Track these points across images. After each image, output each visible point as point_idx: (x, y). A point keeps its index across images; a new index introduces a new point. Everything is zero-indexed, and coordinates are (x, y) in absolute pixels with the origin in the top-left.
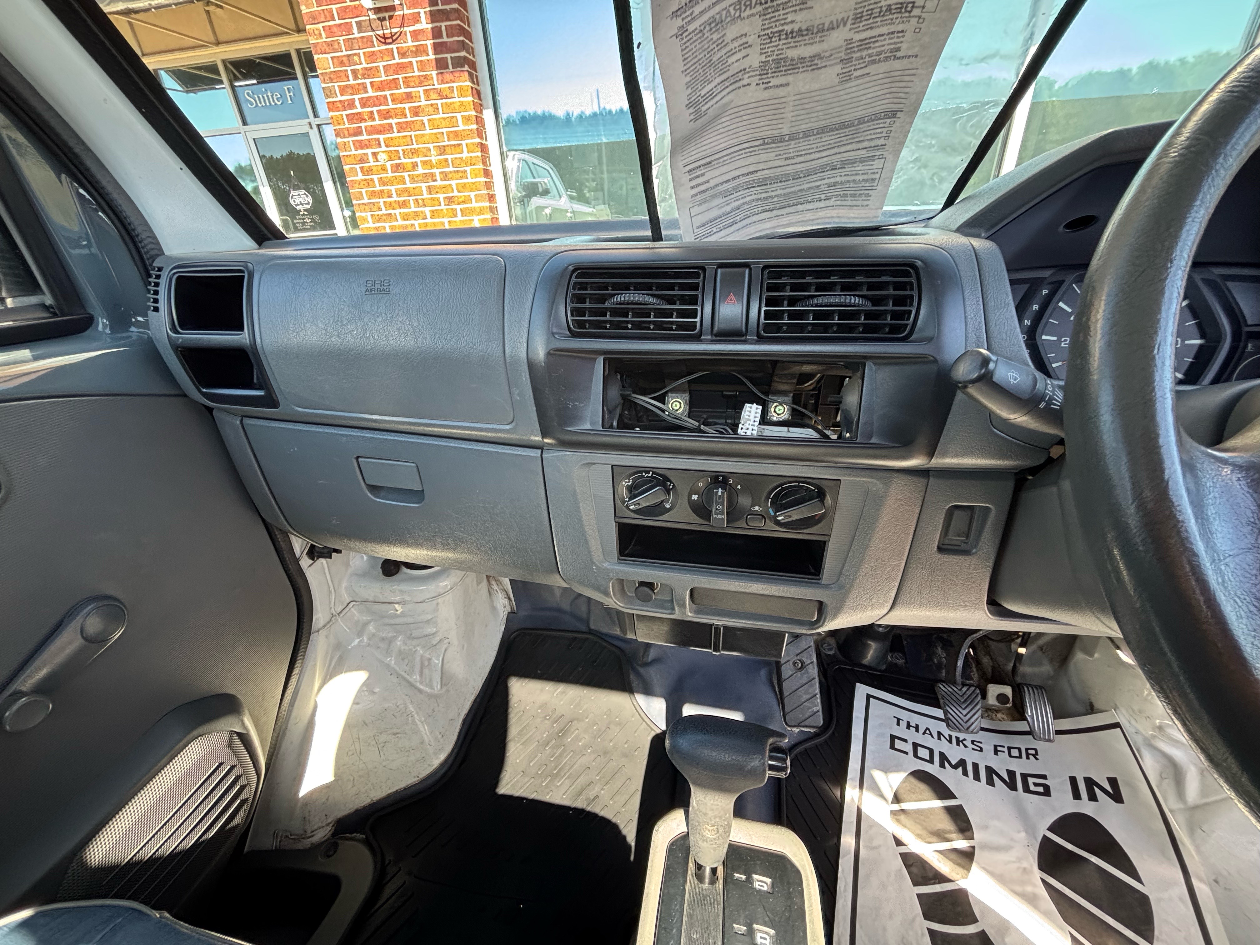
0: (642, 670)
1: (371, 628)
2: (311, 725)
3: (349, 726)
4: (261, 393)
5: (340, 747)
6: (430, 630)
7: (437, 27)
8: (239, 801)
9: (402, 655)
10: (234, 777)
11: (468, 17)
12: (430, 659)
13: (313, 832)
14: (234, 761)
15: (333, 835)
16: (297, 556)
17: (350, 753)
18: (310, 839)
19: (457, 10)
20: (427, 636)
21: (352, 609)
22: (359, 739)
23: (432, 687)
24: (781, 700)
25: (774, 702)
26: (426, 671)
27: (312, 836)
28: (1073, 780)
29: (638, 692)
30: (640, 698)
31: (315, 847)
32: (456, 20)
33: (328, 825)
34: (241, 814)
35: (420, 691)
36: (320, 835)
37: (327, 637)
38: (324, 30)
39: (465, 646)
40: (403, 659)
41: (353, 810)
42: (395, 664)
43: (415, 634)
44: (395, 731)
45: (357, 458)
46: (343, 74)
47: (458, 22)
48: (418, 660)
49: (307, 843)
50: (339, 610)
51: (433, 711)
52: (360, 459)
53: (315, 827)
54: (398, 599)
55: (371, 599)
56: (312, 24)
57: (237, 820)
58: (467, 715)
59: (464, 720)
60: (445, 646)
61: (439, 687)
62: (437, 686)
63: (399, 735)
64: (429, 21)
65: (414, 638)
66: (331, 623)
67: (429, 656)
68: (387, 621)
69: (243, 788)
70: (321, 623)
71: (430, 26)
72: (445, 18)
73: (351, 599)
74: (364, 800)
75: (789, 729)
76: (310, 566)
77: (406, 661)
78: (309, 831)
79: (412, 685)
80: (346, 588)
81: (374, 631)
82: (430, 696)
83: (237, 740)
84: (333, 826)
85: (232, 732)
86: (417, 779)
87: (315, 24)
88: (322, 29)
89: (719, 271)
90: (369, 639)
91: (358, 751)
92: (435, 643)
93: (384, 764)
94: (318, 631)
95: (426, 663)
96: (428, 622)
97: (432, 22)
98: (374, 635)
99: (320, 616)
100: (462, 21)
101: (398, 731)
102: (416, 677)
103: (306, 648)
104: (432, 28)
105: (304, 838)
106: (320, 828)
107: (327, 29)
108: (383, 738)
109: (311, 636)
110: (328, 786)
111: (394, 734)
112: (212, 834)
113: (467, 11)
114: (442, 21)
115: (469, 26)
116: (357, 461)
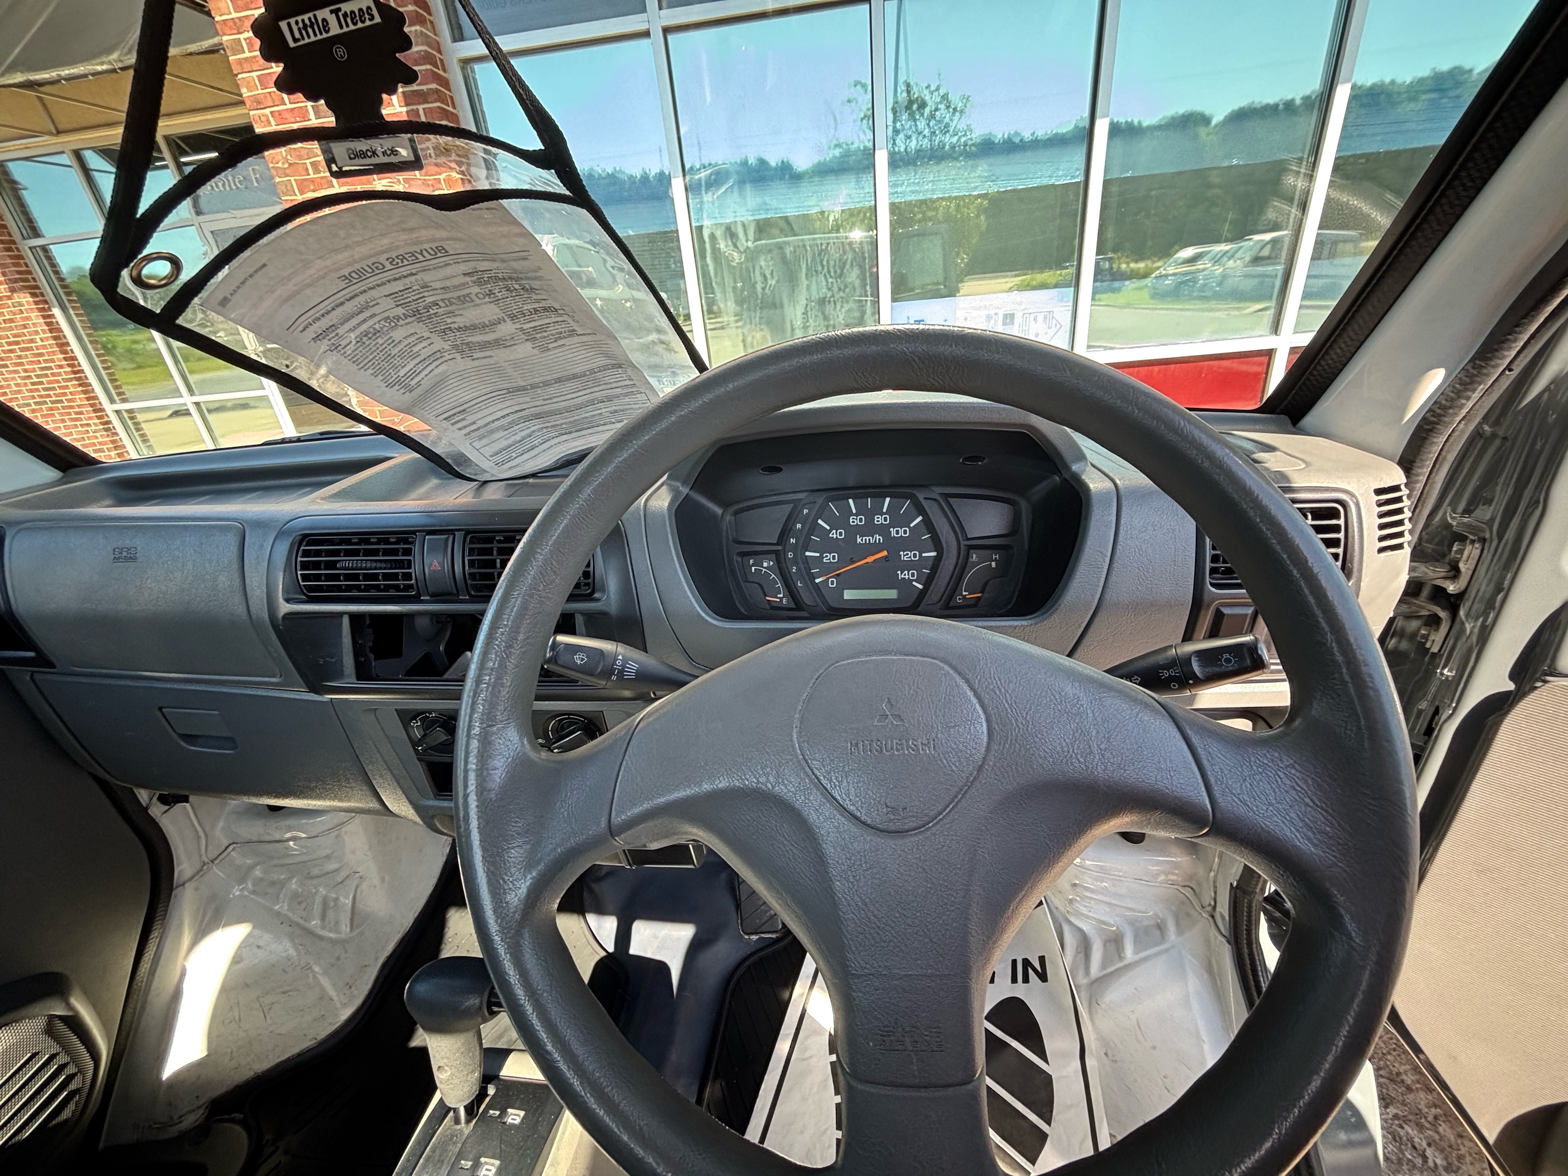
0: (594, 886)
1: (258, 872)
2: (177, 995)
3: (226, 990)
4: (31, 654)
5: (214, 1017)
6: (332, 866)
7: (412, 110)
8: (65, 1093)
9: (296, 898)
10: (55, 1067)
11: (451, 98)
12: (337, 899)
13: (180, 1117)
14: (55, 1048)
15: (207, 1119)
16: (144, 805)
17: (227, 1021)
18: (177, 1127)
19: (437, 91)
20: (328, 873)
21: (233, 853)
22: (238, 1003)
23: (338, 932)
24: (738, 906)
25: (732, 908)
26: (331, 914)
27: (180, 1122)
28: (1014, 962)
29: (590, 912)
30: (591, 918)
31: (184, 1135)
32: (435, 102)
33: (199, 1107)
34: (71, 1106)
35: (321, 938)
36: (189, 1121)
37: (197, 889)
38: (273, 116)
39: (387, 878)
40: (300, 903)
41: (231, 1087)
42: (288, 910)
43: (316, 871)
44: (287, 988)
45: (160, 709)
46: (301, 168)
47: (439, 104)
48: (318, 900)
49: (173, 1132)
50: (212, 857)
51: (338, 959)
52: (164, 710)
53: (185, 1110)
54: (288, 835)
55: (254, 839)
56: (257, 109)
57: (66, 1114)
58: (389, 958)
59: (384, 966)
60: (356, 882)
61: (348, 929)
62: (345, 927)
63: (291, 993)
64: (403, 104)
65: (313, 878)
66: (202, 873)
67: (334, 896)
68: (276, 862)
69: (70, 1078)
70: (188, 874)
71: (404, 109)
72: (421, 101)
73: (231, 842)
74: (246, 1074)
75: (746, 937)
76: (165, 812)
77: (304, 905)
78: (175, 1117)
79: (311, 933)
80: (223, 828)
81: (260, 875)
82: (334, 942)
83: (60, 1026)
84: (207, 1108)
85: (51, 1018)
86: (315, 1041)
87: (261, 109)
88: (270, 115)
89: (427, 537)
90: (254, 885)
91: (237, 1018)
92: (340, 880)
93: (271, 1029)
94: (183, 885)
95: (332, 904)
96: (328, 857)
97: (407, 104)
98: (261, 879)
99: (183, 867)
100: (443, 103)
101: (288, 988)
102: (315, 923)
103: (167, 906)
104: (407, 112)
105: (171, 1126)
106: (190, 1112)
107: (276, 114)
108: (269, 999)
109: (174, 893)
110: (199, 1065)
111: (284, 993)
112: (27, 1134)
113: (450, 90)
114: (419, 104)
115: (454, 107)
116: (161, 711)
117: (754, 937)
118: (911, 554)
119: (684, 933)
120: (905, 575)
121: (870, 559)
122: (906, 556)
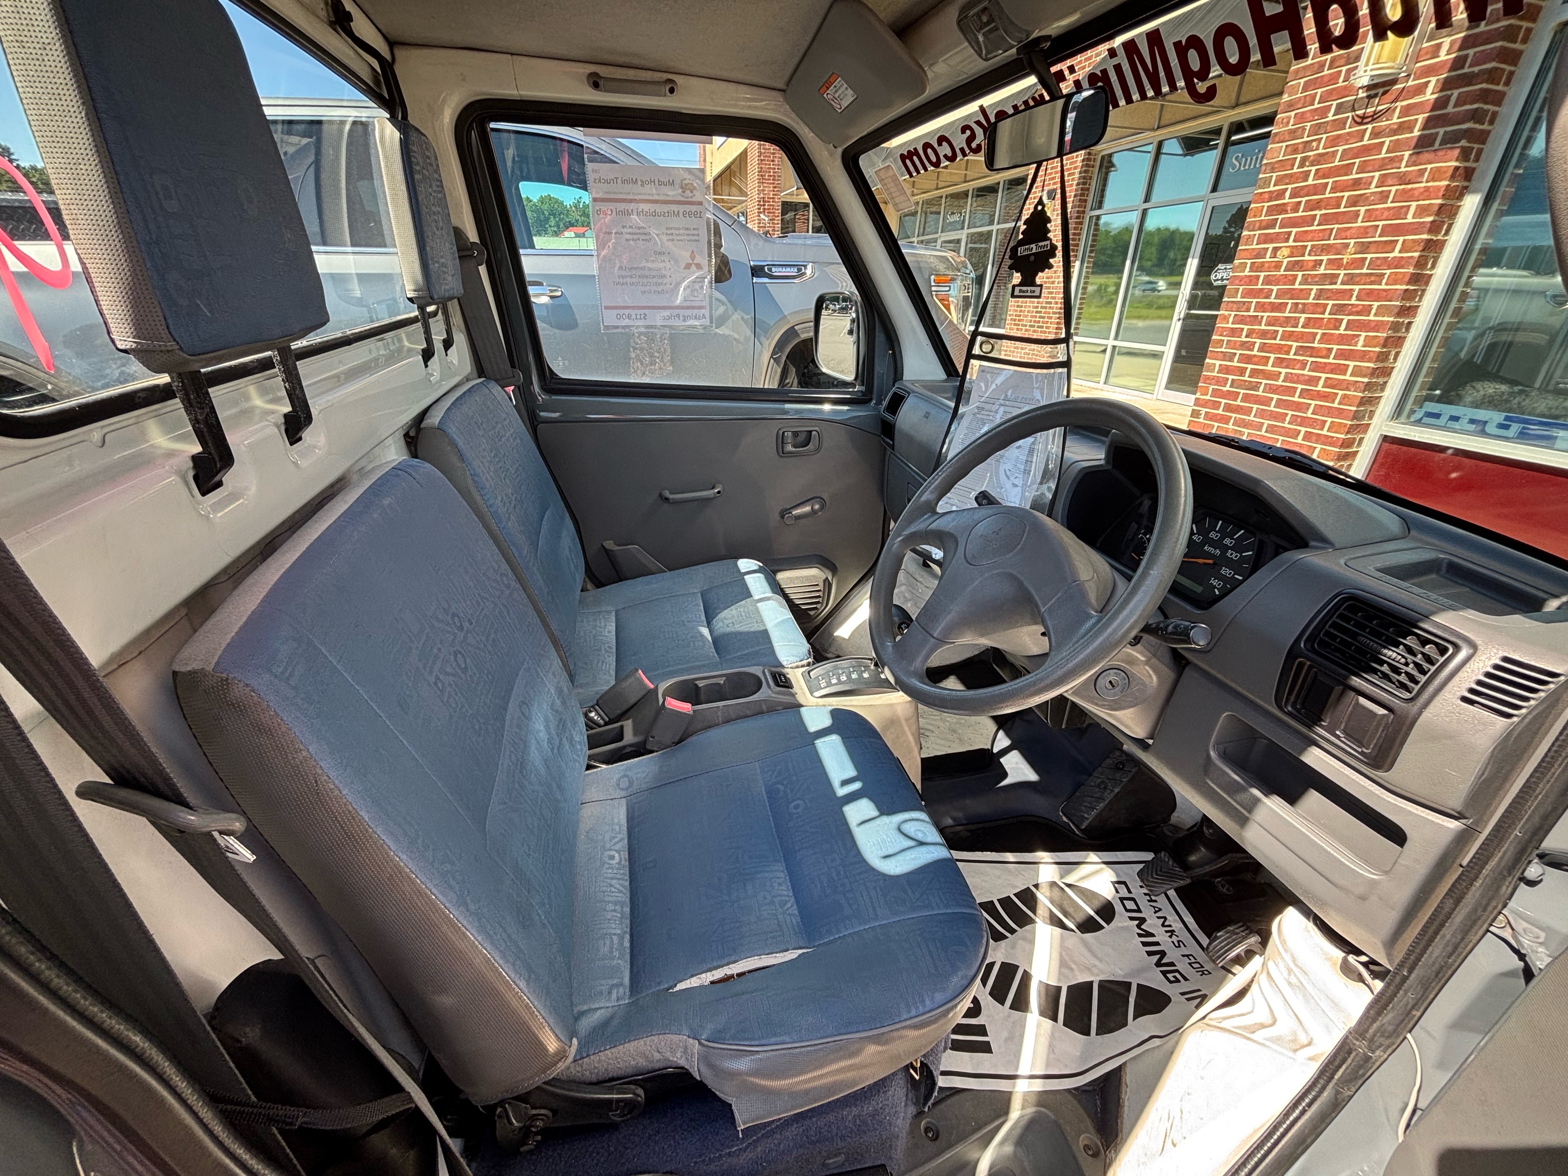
7: (1446, 95)
29: (1003, 731)
30: (1001, 734)
32: (1481, 83)
46: (1289, 163)
47: (1484, 85)
56: (1285, 112)
71: (1435, 96)
72: (1463, 84)
83: (827, 582)
85: (827, 578)
87: (1289, 111)
104: (1437, 99)
117: (1065, 819)
118: (1228, 571)
119: (1032, 776)
120: (1214, 582)
121: (1201, 561)
122: (1225, 571)
